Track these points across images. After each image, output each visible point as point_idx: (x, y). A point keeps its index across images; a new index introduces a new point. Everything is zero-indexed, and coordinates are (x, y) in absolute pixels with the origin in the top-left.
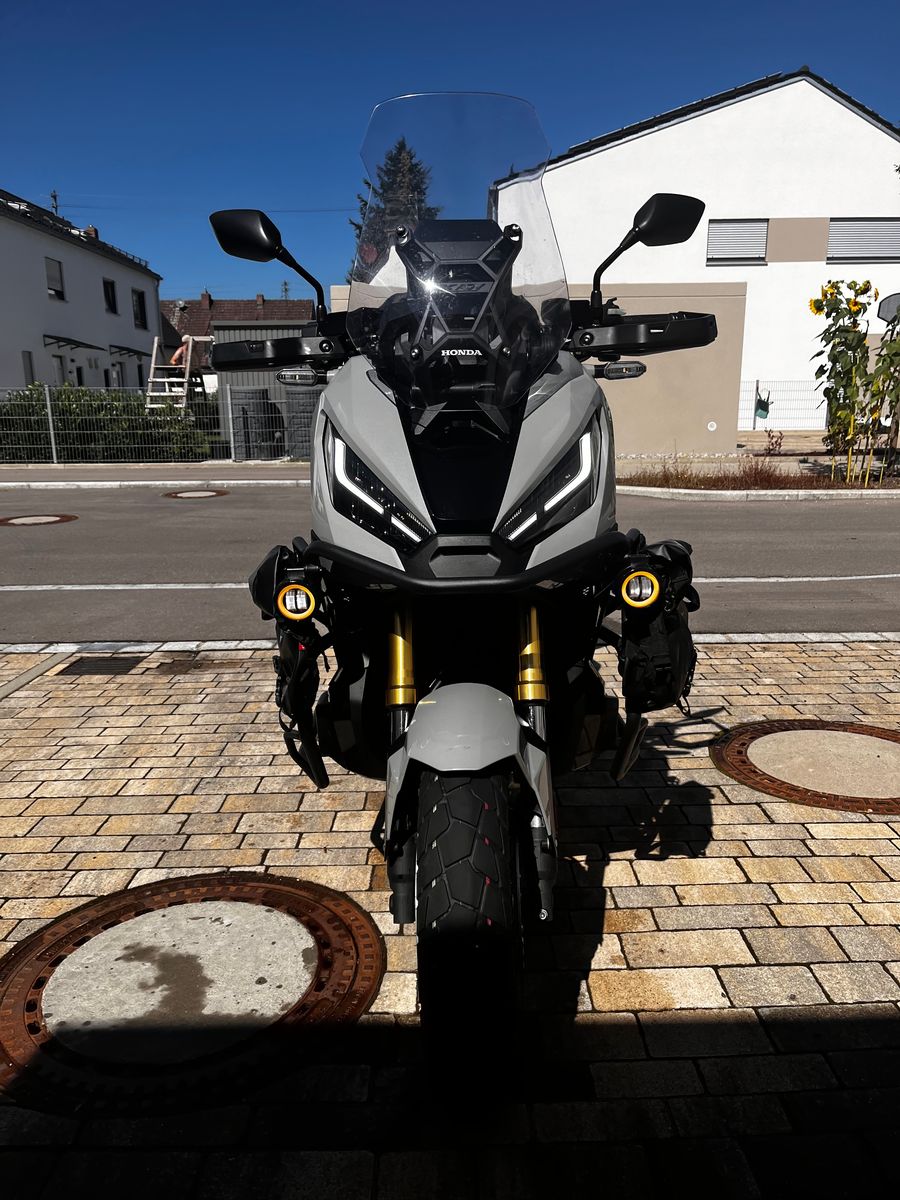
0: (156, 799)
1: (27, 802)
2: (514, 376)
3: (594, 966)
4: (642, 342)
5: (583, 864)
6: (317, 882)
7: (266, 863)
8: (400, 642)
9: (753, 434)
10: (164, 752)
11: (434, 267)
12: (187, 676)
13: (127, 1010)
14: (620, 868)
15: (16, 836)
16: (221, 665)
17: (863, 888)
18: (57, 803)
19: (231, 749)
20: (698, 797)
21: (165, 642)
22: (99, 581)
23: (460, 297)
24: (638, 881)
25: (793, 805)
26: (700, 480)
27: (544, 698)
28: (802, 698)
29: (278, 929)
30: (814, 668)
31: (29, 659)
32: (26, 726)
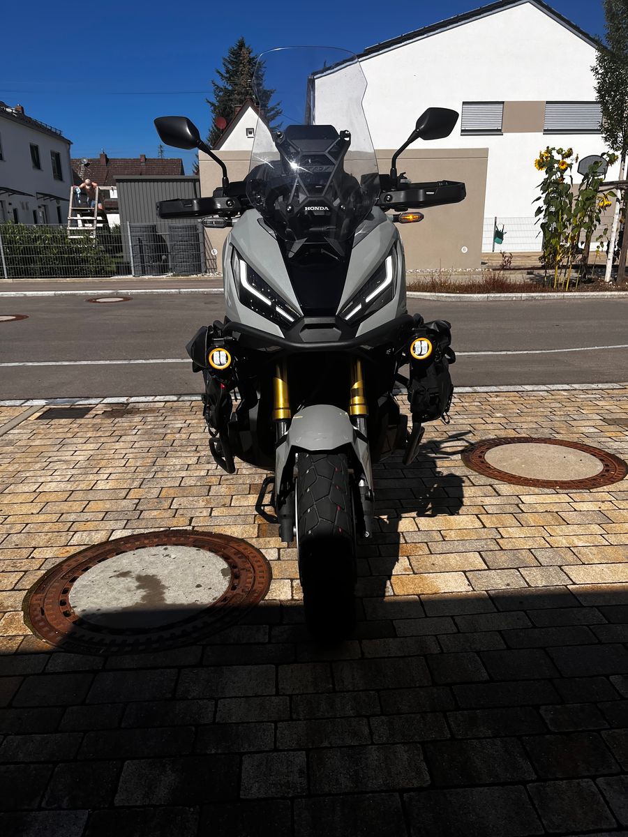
0: (117, 491)
1: (35, 495)
2: (346, 222)
3: (394, 572)
4: (421, 200)
5: (385, 520)
6: (225, 533)
7: (192, 524)
8: (280, 383)
9: (492, 255)
10: (117, 464)
11: (300, 156)
12: (123, 419)
13: (122, 603)
14: (407, 522)
15: (32, 514)
16: (145, 411)
17: (551, 529)
18: (54, 494)
19: (160, 462)
20: (455, 483)
21: (105, 397)
22: (51, 359)
23: (316, 174)
24: (419, 529)
25: (512, 485)
26: (456, 287)
27: (365, 413)
28: (520, 425)
29: (205, 559)
30: (528, 406)
31: (14, 410)
32: (23, 450)
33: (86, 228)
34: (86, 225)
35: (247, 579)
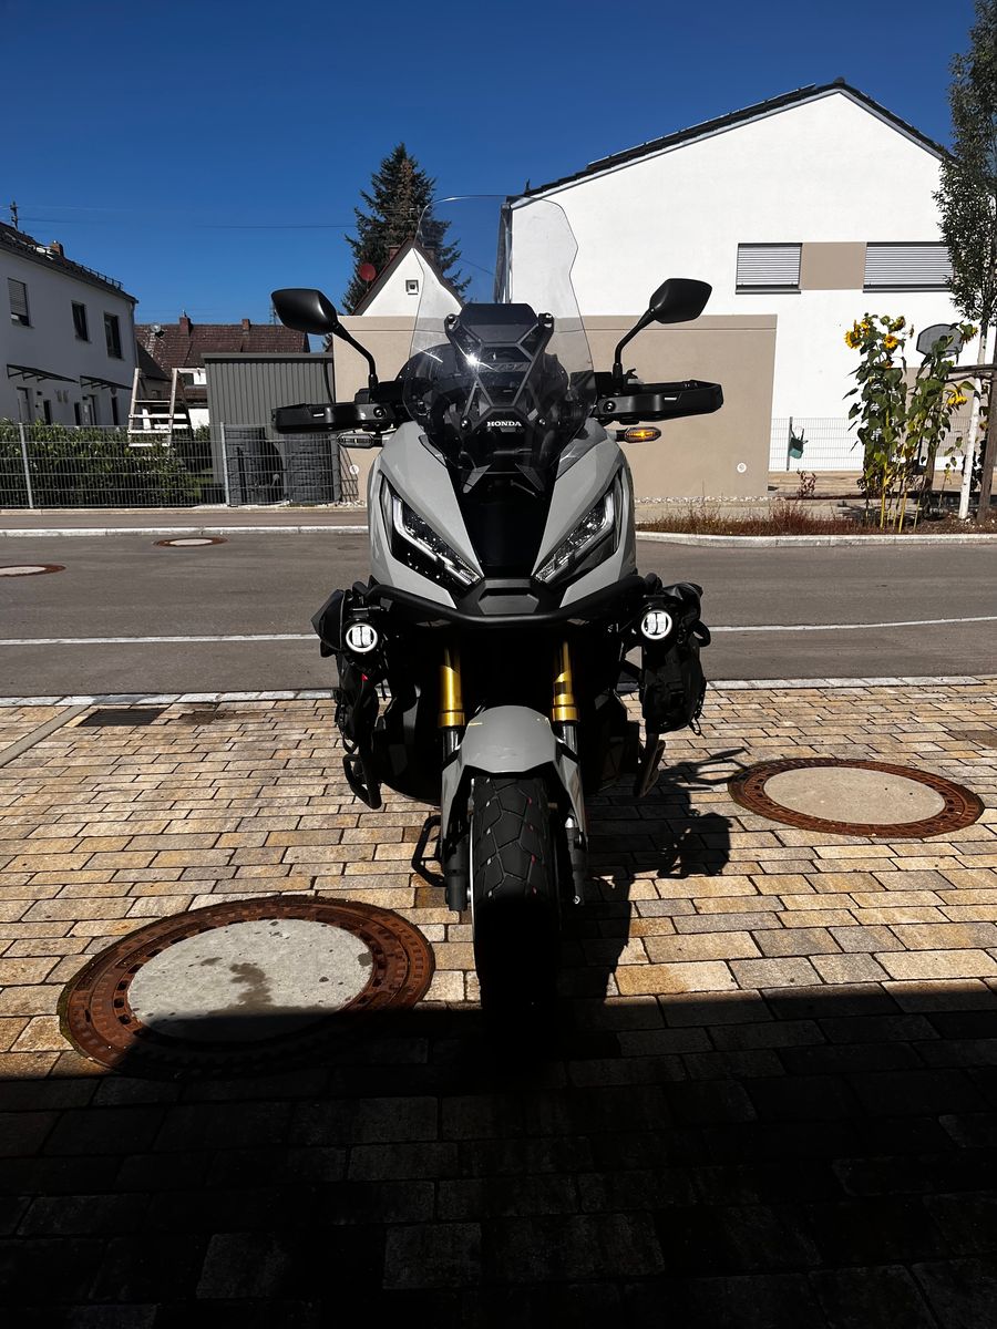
0: (201, 836)
1: (77, 841)
3: (620, 962)
4: (657, 409)
5: (610, 882)
6: (364, 902)
7: (315, 887)
8: (450, 672)
9: (785, 476)
10: (201, 796)
12: (211, 726)
14: (643, 885)
15: (72, 870)
16: (244, 715)
17: (861, 897)
18: (105, 840)
19: (267, 792)
20: (717, 828)
21: (183, 694)
22: (100, 634)
24: (660, 896)
25: (804, 832)
26: (729, 526)
27: (575, 719)
28: (820, 739)
29: (334, 940)
30: (833, 711)
31: (44, 711)
32: (58, 774)
33: (157, 432)
34: (156, 426)
35: (396, 969)
